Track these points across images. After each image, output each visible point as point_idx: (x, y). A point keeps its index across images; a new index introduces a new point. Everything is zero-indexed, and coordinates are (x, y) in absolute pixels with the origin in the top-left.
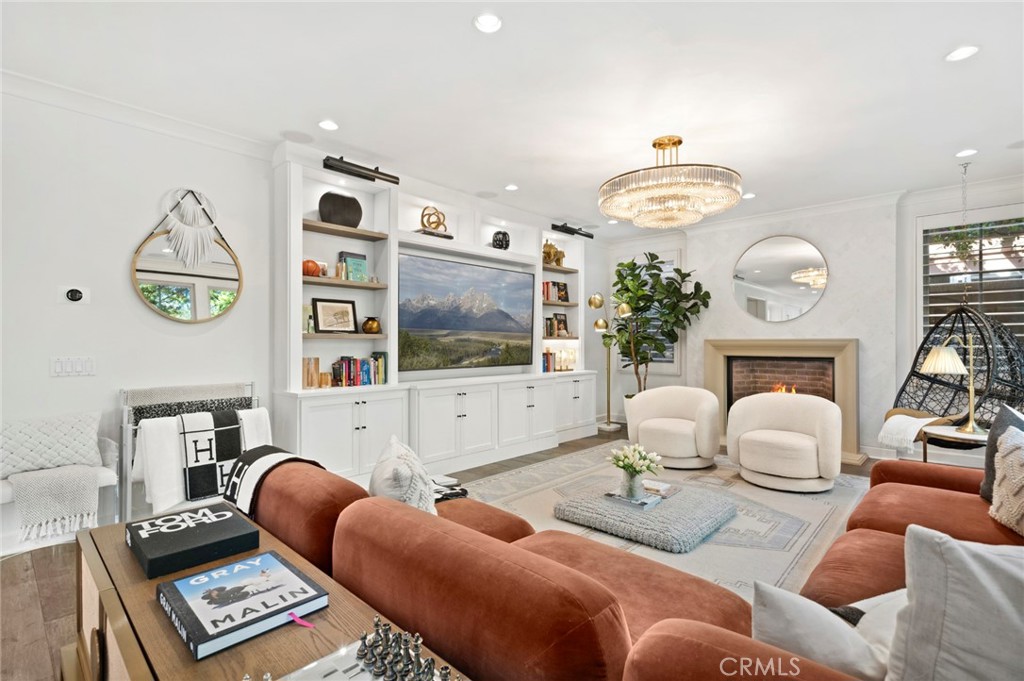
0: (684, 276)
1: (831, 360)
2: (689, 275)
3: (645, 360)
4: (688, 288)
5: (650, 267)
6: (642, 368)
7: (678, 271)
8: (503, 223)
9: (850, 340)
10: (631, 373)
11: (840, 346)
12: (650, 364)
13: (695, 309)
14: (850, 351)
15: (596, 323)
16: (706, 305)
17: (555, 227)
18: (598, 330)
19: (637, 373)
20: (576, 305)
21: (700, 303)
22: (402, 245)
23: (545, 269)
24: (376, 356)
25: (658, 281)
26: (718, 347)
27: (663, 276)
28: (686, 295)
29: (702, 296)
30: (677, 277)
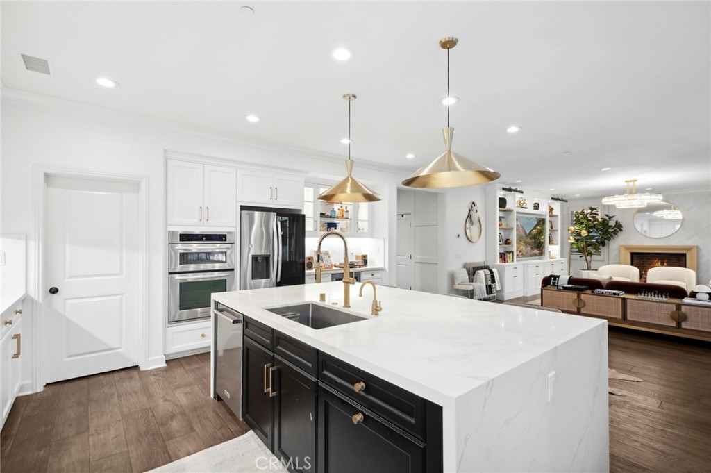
0: (610, 218)
1: (685, 255)
2: (612, 217)
3: (590, 254)
4: (612, 223)
5: (591, 213)
6: (589, 258)
7: (607, 215)
8: (536, 199)
9: (694, 246)
10: (583, 260)
11: (690, 249)
12: (592, 256)
13: (615, 233)
14: (694, 252)
15: (569, 238)
16: (621, 230)
17: (553, 199)
18: (570, 241)
19: (586, 260)
20: (557, 230)
21: (618, 229)
22: (517, 213)
23: (550, 216)
24: (510, 252)
25: (597, 220)
26: (627, 248)
27: (599, 218)
28: (611, 226)
29: (619, 227)
30: (607, 218)
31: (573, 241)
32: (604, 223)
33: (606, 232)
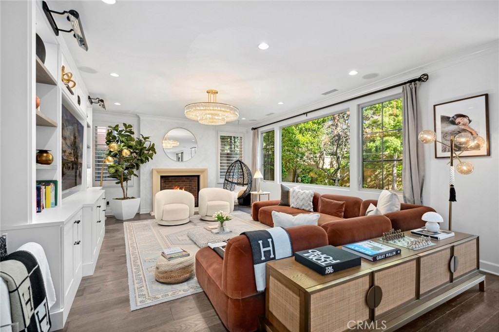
0: (145, 139)
1: (198, 176)
2: (148, 138)
3: (126, 179)
4: (147, 145)
5: (126, 131)
6: (124, 183)
7: (142, 135)
11: (203, 171)
12: (129, 181)
19: (122, 187)
24: (49, 183)
25: (132, 139)
26: (158, 172)
27: (135, 136)
28: (146, 148)
29: (152, 148)
30: (141, 138)
31: (112, 164)
32: (140, 143)
33: (141, 153)
